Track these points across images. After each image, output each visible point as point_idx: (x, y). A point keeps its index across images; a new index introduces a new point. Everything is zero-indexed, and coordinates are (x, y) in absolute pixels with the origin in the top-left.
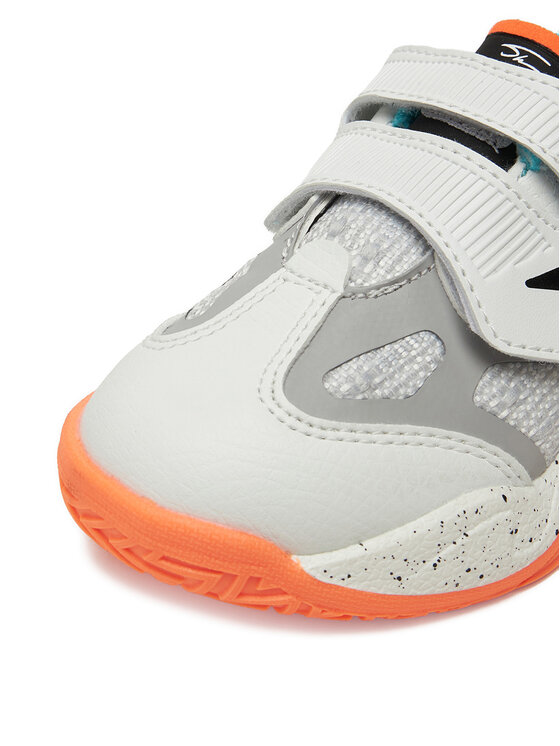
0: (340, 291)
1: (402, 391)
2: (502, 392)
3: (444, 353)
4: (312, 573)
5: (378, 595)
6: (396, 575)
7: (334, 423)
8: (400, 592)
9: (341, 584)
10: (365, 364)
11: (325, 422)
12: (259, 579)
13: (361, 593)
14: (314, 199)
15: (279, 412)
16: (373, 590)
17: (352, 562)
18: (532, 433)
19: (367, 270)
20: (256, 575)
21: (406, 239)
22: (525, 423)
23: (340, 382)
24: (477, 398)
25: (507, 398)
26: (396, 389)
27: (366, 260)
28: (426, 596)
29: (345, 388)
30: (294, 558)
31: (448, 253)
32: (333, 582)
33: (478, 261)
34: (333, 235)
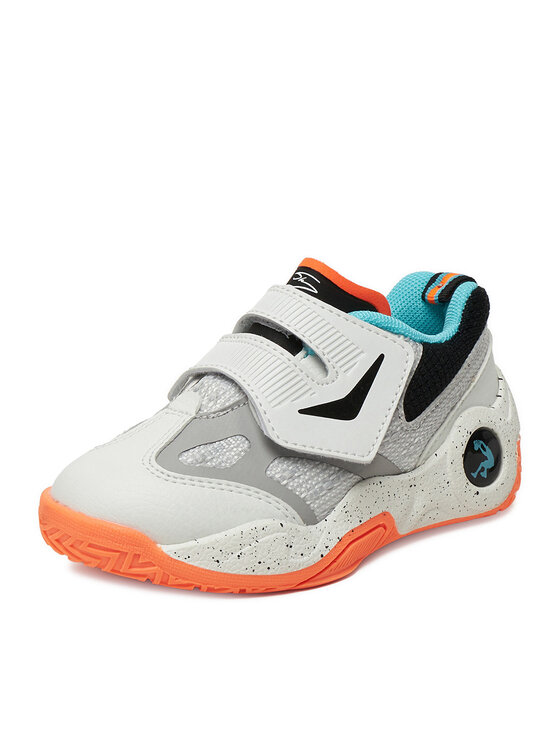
0: (194, 415)
1: (223, 465)
2: (284, 471)
3: (249, 448)
4: (169, 553)
5: (206, 570)
6: (216, 559)
7: (182, 476)
8: (219, 570)
9: (184, 561)
10: (203, 450)
11: (177, 475)
12: (139, 555)
13: (196, 567)
14: (190, 378)
15: (153, 470)
16: (202, 566)
17: (190, 549)
18: (303, 496)
19: (210, 405)
20: (138, 553)
21: (233, 390)
22: (298, 489)
23: (188, 458)
24: (268, 472)
25: (286, 474)
26: (220, 463)
27: (210, 401)
28: (235, 575)
29: (190, 460)
30: (159, 545)
31: (257, 402)
32: (180, 559)
33: (269, 399)
34: (195, 391)
